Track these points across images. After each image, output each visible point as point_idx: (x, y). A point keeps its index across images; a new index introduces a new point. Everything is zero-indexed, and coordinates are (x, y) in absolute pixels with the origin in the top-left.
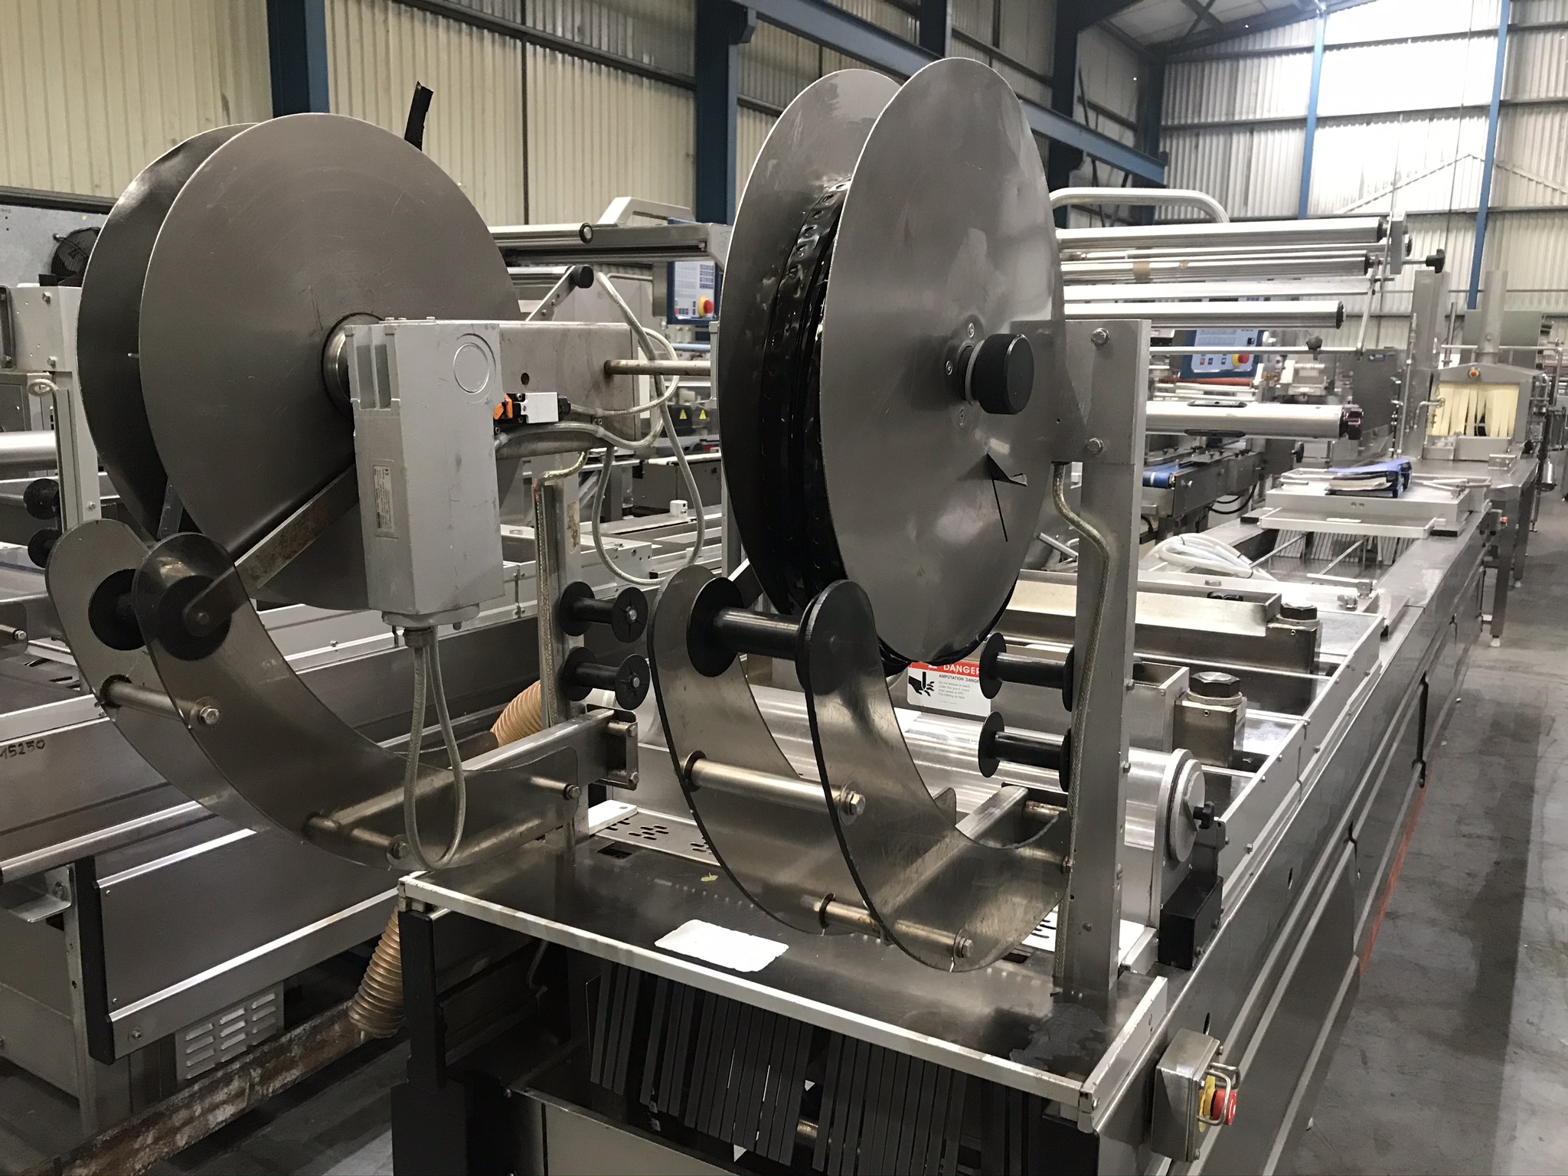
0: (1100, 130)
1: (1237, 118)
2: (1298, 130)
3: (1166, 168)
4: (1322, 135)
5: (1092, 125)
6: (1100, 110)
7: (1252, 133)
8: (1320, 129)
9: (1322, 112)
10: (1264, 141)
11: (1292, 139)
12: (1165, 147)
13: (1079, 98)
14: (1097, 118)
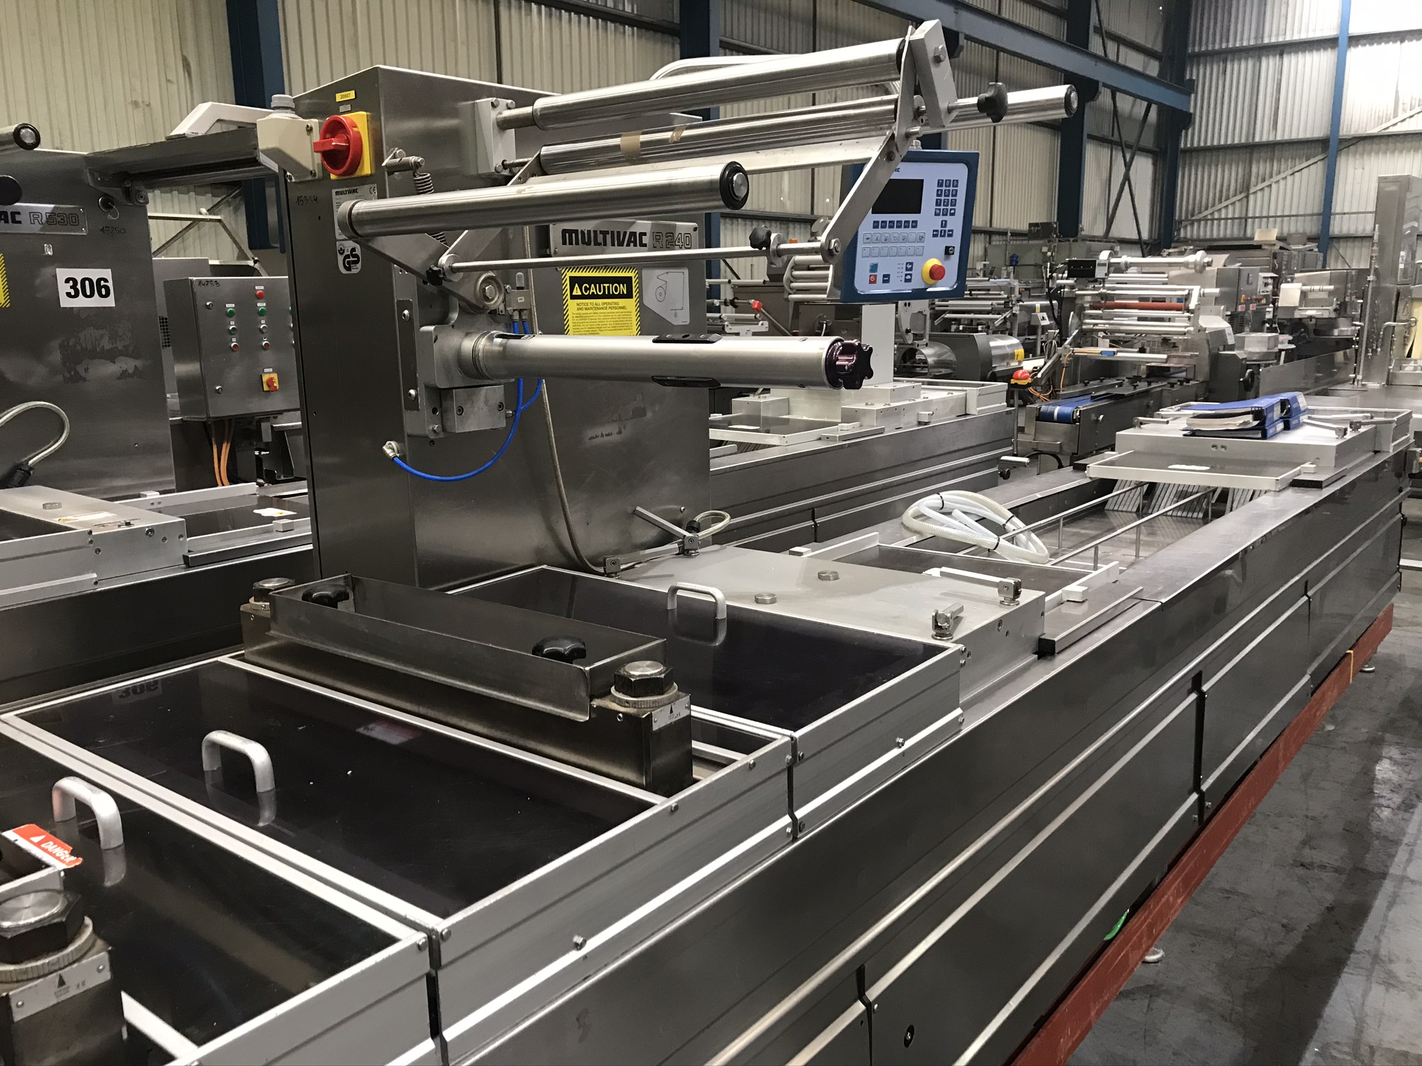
0: (1121, 61)
1: (1266, 41)
2: (1329, 50)
3: (1193, 96)
4: (1356, 55)
5: (1112, 56)
6: (1120, 41)
7: (1281, 55)
8: (1352, 49)
9: (1355, 30)
10: (1292, 62)
11: (1322, 61)
12: (1191, 75)
13: (1095, 28)
14: (1118, 49)
